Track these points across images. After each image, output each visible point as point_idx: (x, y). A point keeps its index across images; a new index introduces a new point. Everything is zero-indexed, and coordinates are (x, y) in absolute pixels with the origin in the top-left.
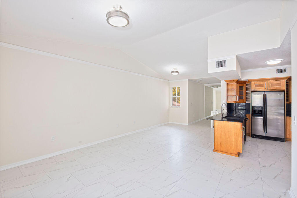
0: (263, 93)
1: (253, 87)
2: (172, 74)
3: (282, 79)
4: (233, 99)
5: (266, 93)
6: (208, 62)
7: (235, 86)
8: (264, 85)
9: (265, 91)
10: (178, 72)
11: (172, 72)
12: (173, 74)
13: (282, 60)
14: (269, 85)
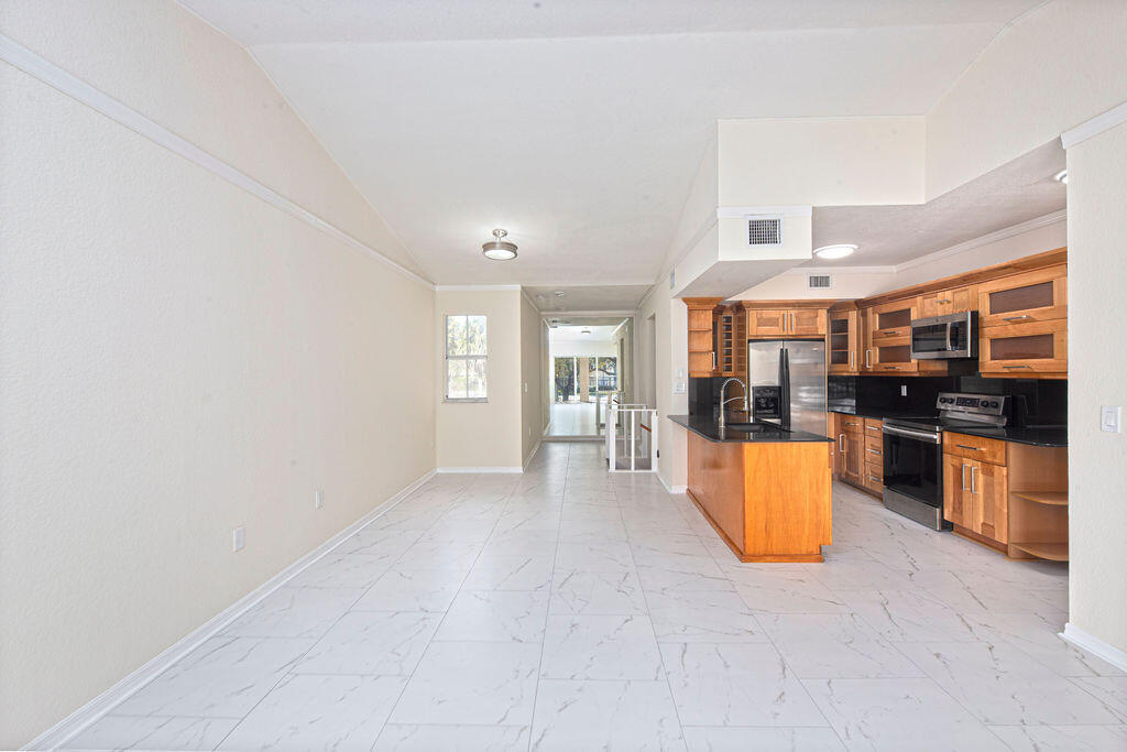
0: (779, 345)
1: (753, 327)
2: (487, 253)
3: (821, 304)
4: (706, 367)
5: (787, 345)
6: (719, 216)
7: (706, 320)
8: (781, 320)
9: (783, 340)
10: (512, 247)
11: (488, 246)
12: (490, 253)
13: (856, 247)
14: (792, 323)
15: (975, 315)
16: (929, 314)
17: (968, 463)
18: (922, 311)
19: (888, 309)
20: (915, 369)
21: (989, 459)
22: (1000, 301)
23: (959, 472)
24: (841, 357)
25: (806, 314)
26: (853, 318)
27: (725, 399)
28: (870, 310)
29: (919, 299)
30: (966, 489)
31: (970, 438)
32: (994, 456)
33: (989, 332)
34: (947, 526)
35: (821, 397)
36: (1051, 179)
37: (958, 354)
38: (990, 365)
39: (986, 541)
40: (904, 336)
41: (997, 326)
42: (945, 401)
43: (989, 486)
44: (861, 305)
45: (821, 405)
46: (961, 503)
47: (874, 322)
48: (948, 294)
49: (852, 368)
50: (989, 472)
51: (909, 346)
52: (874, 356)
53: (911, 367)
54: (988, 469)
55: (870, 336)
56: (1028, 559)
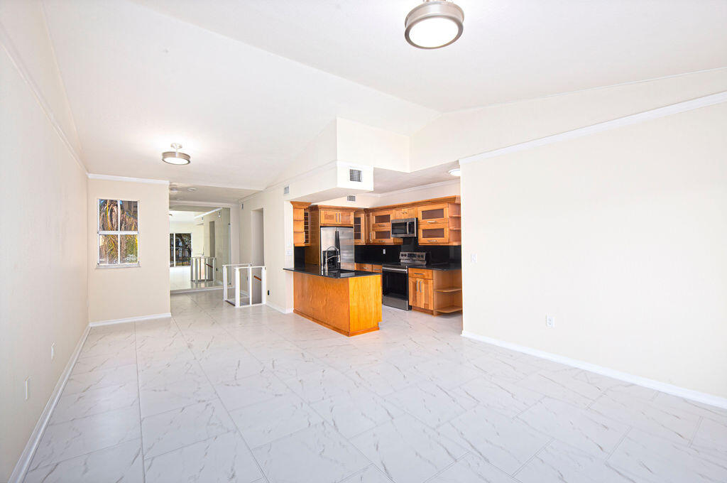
0: (335, 229)
1: (322, 220)
3: (352, 209)
5: (338, 229)
6: (337, 165)
7: (301, 214)
8: (335, 216)
9: (336, 227)
10: (187, 157)
11: (165, 155)
12: (169, 160)
14: (339, 218)
15: (417, 219)
16: (398, 218)
17: (418, 280)
18: (396, 216)
19: (380, 215)
20: (392, 242)
21: (426, 277)
22: (427, 215)
23: (415, 284)
24: (358, 236)
25: (346, 214)
26: (362, 216)
27: (328, 257)
28: (371, 214)
29: (394, 211)
30: (418, 290)
31: (419, 270)
32: (428, 276)
33: (422, 227)
34: (410, 308)
35: (352, 256)
36: (447, 172)
37: (411, 235)
38: (423, 240)
39: (426, 311)
40: (387, 227)
41: (426, 224)
42: (402, 255)
43: (426, 288)
44: (367, 211)
45: (351, 260)
46: (416, 297)
47: (373, 219)
48: (406, 210)
49: (362, 242)
50: (426, 283)
51: (389, 232)
52: (373, 236)
53: (390, 241)
54: (426, 281)
55: (371, 226)
56: (440, 314)
